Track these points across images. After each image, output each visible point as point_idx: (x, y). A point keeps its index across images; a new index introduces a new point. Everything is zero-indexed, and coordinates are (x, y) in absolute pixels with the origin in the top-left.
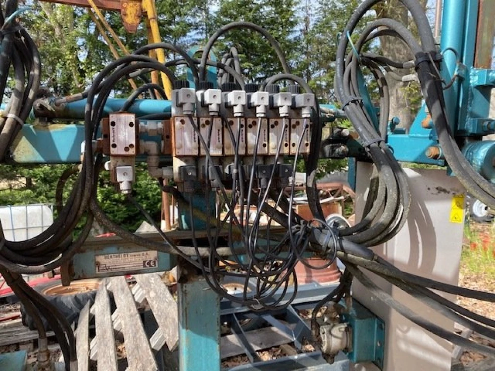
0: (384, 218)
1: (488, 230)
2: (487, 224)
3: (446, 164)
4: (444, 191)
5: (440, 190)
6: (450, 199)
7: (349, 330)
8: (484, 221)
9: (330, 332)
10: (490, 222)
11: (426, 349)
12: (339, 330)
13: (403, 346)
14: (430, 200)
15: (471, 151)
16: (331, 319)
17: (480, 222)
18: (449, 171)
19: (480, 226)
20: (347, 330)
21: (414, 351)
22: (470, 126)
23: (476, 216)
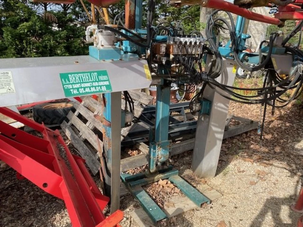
0: (217, 71)
1: (243, 82)
2: (243, 79)
3: (234, 57)
4: (232, 64)
5: (231, 64)
6: (233, 67)
7: (201, 105)
8: (242, 78)
9: (196, 105)
10: (244, 78)
11: (222, 108)
12: (198, 105)
13: (216, 108)
14: (228, 67)
15: (240, 55)
16: (196, 102)
17: (240, 78)
18: (234, 59)
19: (240, 80)
20: (200, 105)
21: (219, 109)
22: (240, 48)
23: (239, 75)
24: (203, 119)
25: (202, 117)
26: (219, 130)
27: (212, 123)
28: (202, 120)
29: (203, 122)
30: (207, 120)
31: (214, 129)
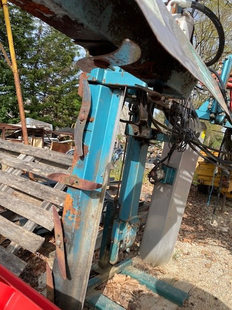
6: (202, 131)
11: (187, 177)
13: (180, 176)
16: (160, 168)
20: (164, 172)
21: (184, 178)
24: (162, 190)
25: (160, 188)
26: (181, 203)
27: (175, 195)
28: (161, 192)
29: (162, 193)
30: (169, 190)
31: (176, 201)
